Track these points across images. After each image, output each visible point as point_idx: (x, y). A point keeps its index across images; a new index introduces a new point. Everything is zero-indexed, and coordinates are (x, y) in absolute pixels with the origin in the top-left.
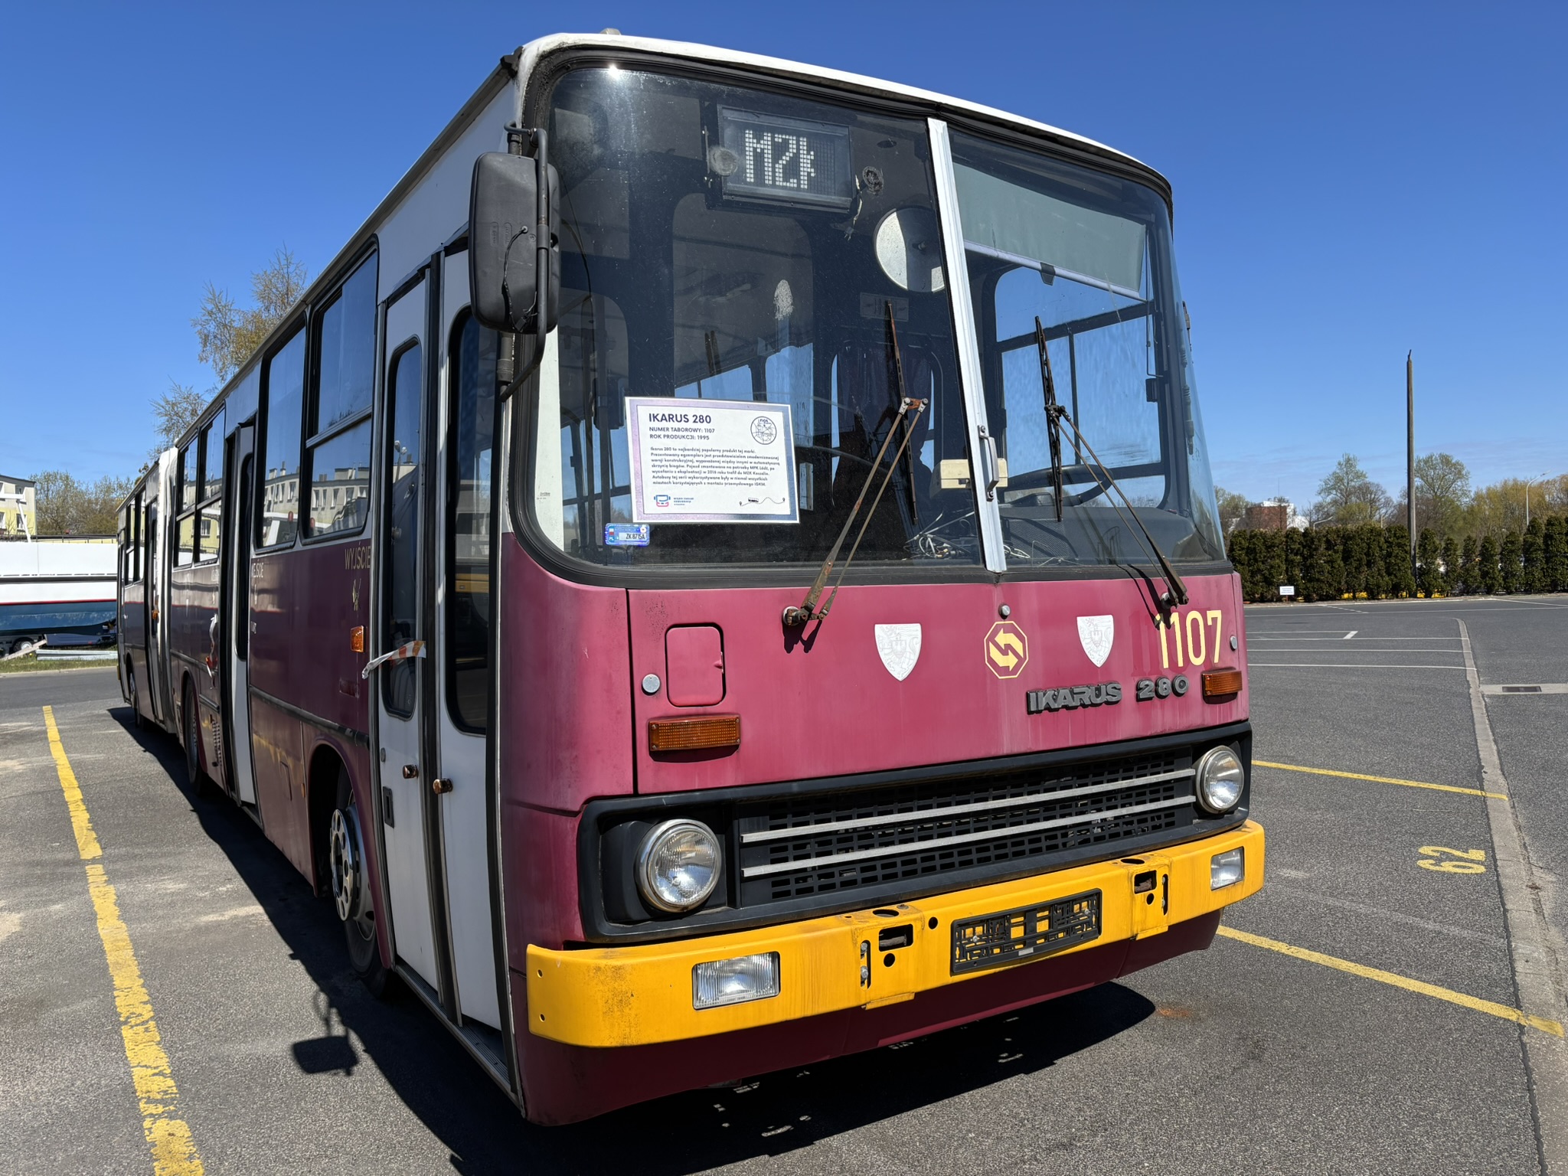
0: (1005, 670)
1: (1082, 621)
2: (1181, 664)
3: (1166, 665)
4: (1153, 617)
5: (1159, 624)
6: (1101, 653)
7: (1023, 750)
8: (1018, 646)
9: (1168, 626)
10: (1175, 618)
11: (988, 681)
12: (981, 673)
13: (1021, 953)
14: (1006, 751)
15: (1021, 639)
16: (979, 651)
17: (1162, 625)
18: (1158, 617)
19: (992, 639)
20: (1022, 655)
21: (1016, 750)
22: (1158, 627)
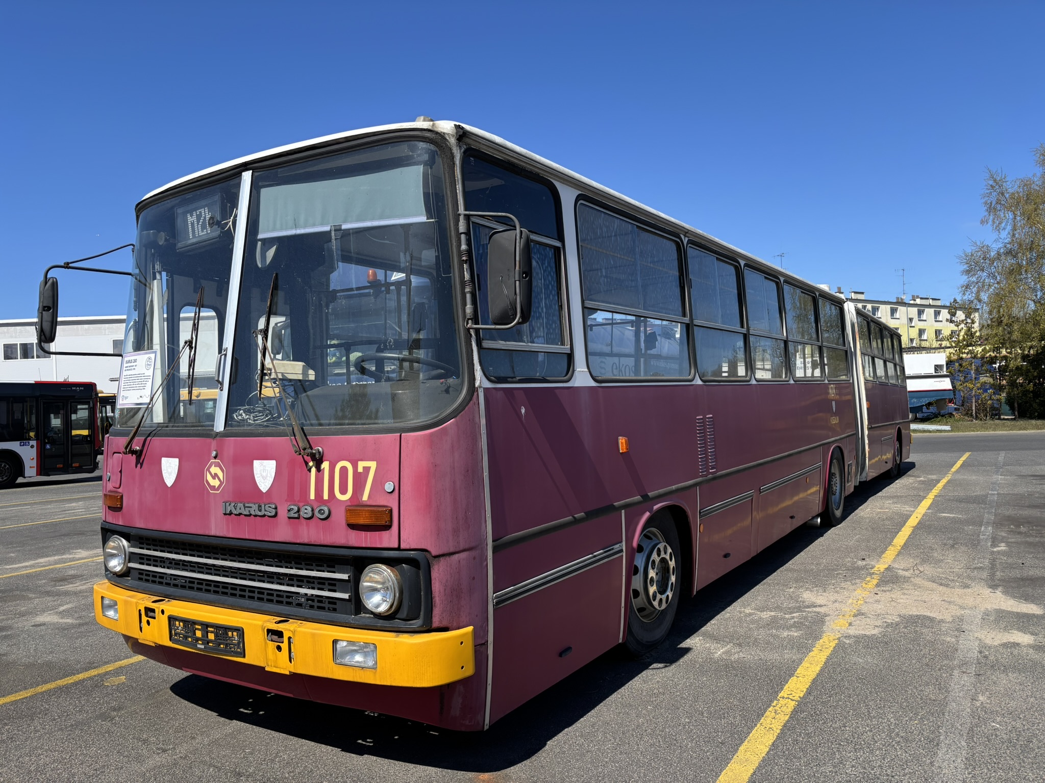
0: (213, 488)
1: (256, 463)
2: (326, 497)
3: (312, 497)
4: (307, 463)
5: (311, 468)
6: (267, 484)
7: (221, 534)
8: (220, 475)
9: (319, 469)
10: (325, 465)
11: (205, 493)
12: (202, 487)
13: (199, 646)
14: (213, 533)
15: (223, 471)
16: (202, 476)
17: (314, 470)
18: (311, 464)
19: (208, 470)
20: (222, 480)
21: (218, 534)
22: (310, 470)
